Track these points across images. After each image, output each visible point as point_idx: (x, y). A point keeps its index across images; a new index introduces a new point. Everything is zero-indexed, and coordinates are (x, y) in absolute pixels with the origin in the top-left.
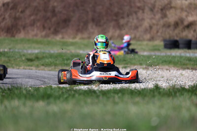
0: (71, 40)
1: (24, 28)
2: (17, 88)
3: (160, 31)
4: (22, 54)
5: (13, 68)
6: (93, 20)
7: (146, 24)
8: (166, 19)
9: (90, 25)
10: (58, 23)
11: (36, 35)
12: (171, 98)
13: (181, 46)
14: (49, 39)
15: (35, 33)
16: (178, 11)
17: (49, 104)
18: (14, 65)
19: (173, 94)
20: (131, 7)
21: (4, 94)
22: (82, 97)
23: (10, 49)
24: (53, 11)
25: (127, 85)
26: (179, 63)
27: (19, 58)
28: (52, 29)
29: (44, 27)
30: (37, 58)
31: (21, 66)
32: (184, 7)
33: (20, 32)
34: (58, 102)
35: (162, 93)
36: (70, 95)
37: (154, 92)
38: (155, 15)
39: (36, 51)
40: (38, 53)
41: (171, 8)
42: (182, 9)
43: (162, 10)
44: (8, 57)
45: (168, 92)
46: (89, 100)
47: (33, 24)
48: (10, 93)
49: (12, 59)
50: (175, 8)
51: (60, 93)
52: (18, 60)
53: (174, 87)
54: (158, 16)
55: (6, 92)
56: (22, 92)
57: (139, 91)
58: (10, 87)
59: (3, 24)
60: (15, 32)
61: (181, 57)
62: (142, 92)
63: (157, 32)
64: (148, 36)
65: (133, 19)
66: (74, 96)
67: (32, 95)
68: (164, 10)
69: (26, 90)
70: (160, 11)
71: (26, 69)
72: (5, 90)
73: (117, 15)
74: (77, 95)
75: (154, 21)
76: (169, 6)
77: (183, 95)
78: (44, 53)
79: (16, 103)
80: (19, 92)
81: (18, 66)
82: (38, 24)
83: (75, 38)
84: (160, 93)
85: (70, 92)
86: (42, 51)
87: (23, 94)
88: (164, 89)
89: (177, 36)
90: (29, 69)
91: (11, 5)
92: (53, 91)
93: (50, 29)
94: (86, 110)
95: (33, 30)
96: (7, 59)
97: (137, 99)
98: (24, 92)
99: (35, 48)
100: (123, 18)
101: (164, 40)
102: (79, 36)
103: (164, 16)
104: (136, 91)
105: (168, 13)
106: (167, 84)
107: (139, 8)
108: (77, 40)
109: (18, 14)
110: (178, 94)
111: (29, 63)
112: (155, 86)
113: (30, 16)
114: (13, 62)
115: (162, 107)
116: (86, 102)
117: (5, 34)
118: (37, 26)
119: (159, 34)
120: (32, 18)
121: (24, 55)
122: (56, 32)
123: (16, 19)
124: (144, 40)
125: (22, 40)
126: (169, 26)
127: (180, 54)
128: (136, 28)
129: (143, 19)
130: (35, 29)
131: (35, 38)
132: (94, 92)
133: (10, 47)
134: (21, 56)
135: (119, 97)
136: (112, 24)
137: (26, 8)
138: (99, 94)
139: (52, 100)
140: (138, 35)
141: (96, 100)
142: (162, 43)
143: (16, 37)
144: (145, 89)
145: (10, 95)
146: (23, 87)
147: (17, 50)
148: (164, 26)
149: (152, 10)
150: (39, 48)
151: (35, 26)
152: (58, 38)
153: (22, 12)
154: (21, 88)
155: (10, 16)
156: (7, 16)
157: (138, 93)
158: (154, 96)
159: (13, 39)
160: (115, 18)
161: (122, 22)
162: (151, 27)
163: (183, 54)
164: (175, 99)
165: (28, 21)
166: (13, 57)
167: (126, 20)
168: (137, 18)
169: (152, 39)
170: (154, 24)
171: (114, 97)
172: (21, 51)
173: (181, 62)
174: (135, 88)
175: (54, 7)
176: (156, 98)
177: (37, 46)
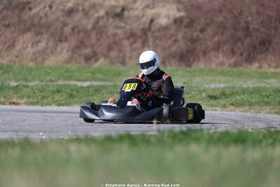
0: (272, 70)
1: (205, 53)
4: (202, 89)
14: (241, 69)
27: (197, 95)
29: (233, 52)
30: (224, 94)
39: (222, 86)
47: (217, 48)
59: (174, 48)
60: (191, 59)
78: (233, 88)
90: (213, 110)
91: (185, 21)
93: (241, 55)
95: (218, 57)
109: (195, 34)
113: (213, 36)
117: (177, 63)
118: (222, 51)
120: (216, 39)
121: (204, 91)
130: (221, 55)
131: (220, 68)
133: (184, 80)
134: (200, 91)
137: (208, 24)
143: (194, 67)
150: (226, 82)
151: (220, 50)
153: (202, 31)
155: (184, 37)
159: (188, 69)
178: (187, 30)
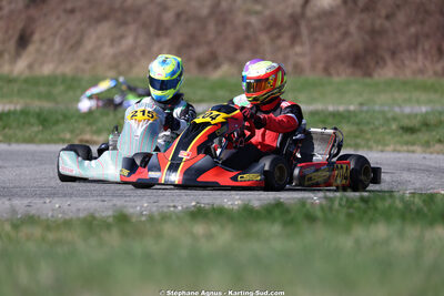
178: (364, 16)
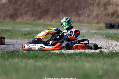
2: (17, 52)
3: (103, 18)
5: (14, 39)
6: (63, 11)
7: (95, 14)
8: (107, 11)
9: (61, 14)
10: (42, 13)
11: (28, 20)
12: (110, 58)
13: (115, 27)
15: (27, 18)
16: (114, 6)
17: (36, 61)
18: (14, 38)
19: (111, 56)
20: (86, 3)
21: (9, 55)
22: (56, 57)
23: (12, 28)
24: (39, 5)
25: (83, 50)
26: (114, 37)
28: (38, 16)
31: (19, 38)
32: (118, 3)
33: (19, 18)
34: (42, 60)
35: (104, 55)
36: (48, 56)
37: (99, 55)
38: (100, 8)
40: (29, 31)
41: (110, 4)
42: (117, 5)
43: (104, 5)
44: (11, 33)
45: (108, 55)
46: (60, 59)
48: (13, 54)
49: (13, 34)
50: (113, 4)
51: (43, 54)
52: (17, 34)
53: (111, 52)
54: (102, 9)
55: (10, 54)
56: (20, 53)
57: (90, 54)
58: (13, 51)
61: (115, 34)
62: (92, 55)
63: (101, 18)
64: (96, 21)
65: (87, 11)
66: (51, 57)
67: (26, 55)
68: (106, 5)
69: (22, 53)
70: (103, 6)
71: (22, 40)
72: (9, 52)
73: (77, 8)
74: (53, 56)
75: (99, 12)
76: (109, 3)
77: (117, 57)
79: (16, 60)
80: (18, 54)
81: (17, 38)
82: (30, 13)
83: (51, 21)
84: (103, 55)
85: (49, 54)
86: (32, 29)
87: (20, 55)
88: (105, 53)
89: (113, 21)
92: (38, 54)
94: (59, 65)
96: (10, 34)
97: (90, 59)
98: (21, 54)
99: (27, 27)
100: (81, 10)
101: (106, 24)
102: (54, 20)
103: (106, 9)
104: (89, 54)
105: (108, 7)
106: (107, 50)
107: (90, 4)
108: (53, 23)
110: (114, 56)
111: (24, 36)
112: (100, 51)
114: (14, 36)
115: (104, 64)
116: (58, 60)
119: (102, 20)
122: (40, 18)
123: (16, 10)
124: (93, 23)
125: (20, 23)
126: (108, 15)
127: (115, 32)
128: (89, 16)
129: (93, 11)
132: (63, 54)
135: (78, 58)
136: (74, 13)
138: (66, 55)
139: (38, 59)
140: (90, 20)
141: (65, 59)
142: (104, 25)
144: (94, 52)
145: (12, 56)
146: (21, 51)
147: (16, 29)
148: (105, 15)
149: (98, 5)
152: (42, 21)
154: (19, 51)
156: (11, 8)
157: (90, 55)
158: (99, 57)
160: (76, 10)
161: (80, 12)
162: (97, 16)
163: (117, 32)
164: (112, 59)
165: (23, 11)
166: (14, 32)
167: (83, 11)
168: (89, 10)
169: (98, 23)
170: (99, 14)
171: (75, 57)
172: (19, 29)
173: (115, 37)
174: (88, 52)
175: (39, 3)
176: (101, 59)
177: (28, 26)
